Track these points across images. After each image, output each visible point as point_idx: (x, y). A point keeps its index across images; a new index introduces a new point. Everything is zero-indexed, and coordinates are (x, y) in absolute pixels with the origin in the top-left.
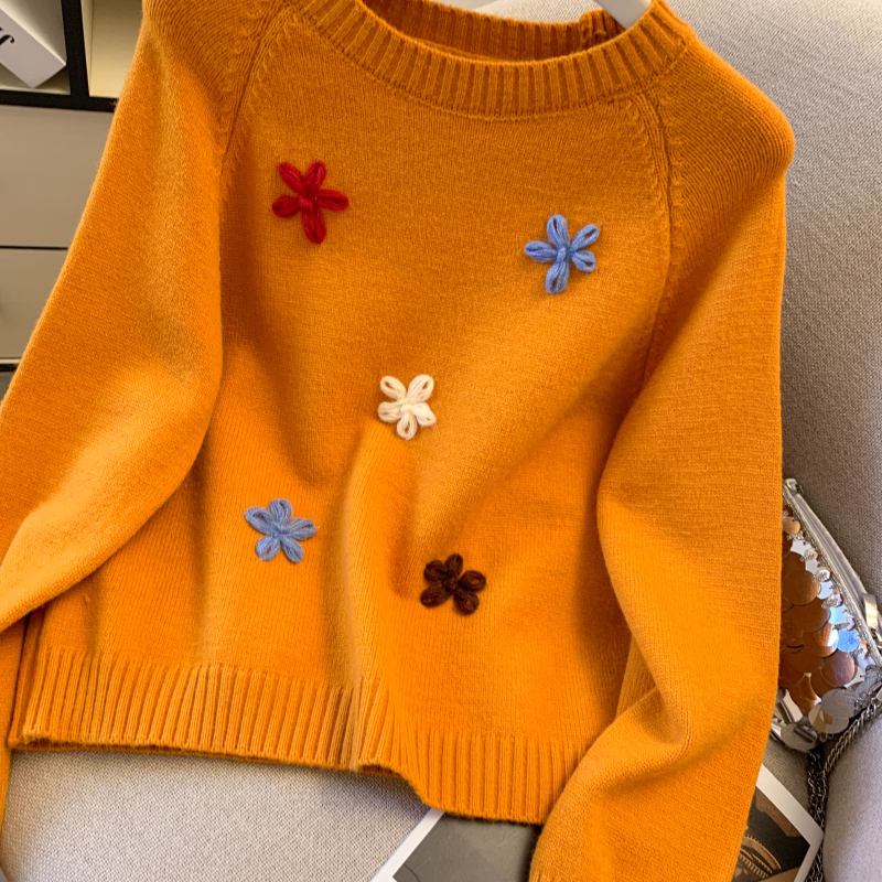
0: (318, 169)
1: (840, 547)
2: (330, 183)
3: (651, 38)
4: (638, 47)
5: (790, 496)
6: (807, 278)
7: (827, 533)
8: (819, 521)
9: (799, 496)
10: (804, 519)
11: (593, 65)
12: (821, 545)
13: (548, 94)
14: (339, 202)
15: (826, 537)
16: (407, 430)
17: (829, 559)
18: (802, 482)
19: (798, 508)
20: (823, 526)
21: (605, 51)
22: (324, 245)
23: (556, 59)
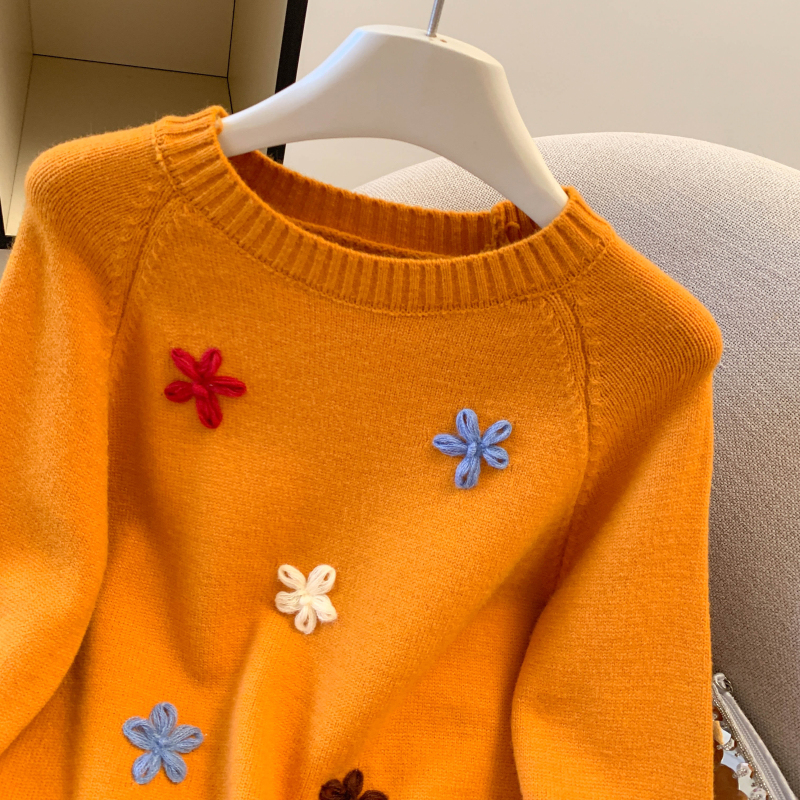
0: (213, 356)
1: (776, 760)
2: (226, 370)
3: (567, 238)
4: (552, 247)
5: (719, 696)
6: (734, 465)
7: (761, 741)
8: (751, 727)
9: (728, 694)
10: (735, 726)
11: (504, 265)
12: (754, 760)
13: (457, 292)
14: (237, 389)
15: (760, 747)
16: (305, 624)
17: (763, 777)
18: (731, 677)
19: (728, 711)
20: (755, 733)
21: (517, 252)
22: (220, 430)
23: (465, 258)
